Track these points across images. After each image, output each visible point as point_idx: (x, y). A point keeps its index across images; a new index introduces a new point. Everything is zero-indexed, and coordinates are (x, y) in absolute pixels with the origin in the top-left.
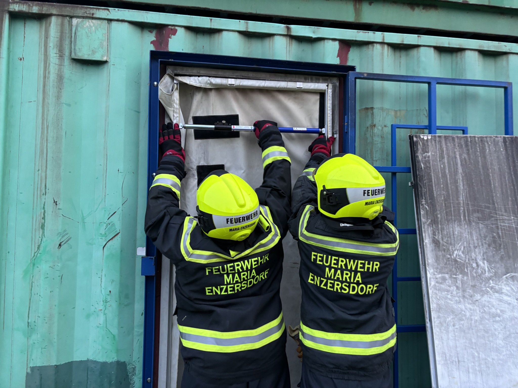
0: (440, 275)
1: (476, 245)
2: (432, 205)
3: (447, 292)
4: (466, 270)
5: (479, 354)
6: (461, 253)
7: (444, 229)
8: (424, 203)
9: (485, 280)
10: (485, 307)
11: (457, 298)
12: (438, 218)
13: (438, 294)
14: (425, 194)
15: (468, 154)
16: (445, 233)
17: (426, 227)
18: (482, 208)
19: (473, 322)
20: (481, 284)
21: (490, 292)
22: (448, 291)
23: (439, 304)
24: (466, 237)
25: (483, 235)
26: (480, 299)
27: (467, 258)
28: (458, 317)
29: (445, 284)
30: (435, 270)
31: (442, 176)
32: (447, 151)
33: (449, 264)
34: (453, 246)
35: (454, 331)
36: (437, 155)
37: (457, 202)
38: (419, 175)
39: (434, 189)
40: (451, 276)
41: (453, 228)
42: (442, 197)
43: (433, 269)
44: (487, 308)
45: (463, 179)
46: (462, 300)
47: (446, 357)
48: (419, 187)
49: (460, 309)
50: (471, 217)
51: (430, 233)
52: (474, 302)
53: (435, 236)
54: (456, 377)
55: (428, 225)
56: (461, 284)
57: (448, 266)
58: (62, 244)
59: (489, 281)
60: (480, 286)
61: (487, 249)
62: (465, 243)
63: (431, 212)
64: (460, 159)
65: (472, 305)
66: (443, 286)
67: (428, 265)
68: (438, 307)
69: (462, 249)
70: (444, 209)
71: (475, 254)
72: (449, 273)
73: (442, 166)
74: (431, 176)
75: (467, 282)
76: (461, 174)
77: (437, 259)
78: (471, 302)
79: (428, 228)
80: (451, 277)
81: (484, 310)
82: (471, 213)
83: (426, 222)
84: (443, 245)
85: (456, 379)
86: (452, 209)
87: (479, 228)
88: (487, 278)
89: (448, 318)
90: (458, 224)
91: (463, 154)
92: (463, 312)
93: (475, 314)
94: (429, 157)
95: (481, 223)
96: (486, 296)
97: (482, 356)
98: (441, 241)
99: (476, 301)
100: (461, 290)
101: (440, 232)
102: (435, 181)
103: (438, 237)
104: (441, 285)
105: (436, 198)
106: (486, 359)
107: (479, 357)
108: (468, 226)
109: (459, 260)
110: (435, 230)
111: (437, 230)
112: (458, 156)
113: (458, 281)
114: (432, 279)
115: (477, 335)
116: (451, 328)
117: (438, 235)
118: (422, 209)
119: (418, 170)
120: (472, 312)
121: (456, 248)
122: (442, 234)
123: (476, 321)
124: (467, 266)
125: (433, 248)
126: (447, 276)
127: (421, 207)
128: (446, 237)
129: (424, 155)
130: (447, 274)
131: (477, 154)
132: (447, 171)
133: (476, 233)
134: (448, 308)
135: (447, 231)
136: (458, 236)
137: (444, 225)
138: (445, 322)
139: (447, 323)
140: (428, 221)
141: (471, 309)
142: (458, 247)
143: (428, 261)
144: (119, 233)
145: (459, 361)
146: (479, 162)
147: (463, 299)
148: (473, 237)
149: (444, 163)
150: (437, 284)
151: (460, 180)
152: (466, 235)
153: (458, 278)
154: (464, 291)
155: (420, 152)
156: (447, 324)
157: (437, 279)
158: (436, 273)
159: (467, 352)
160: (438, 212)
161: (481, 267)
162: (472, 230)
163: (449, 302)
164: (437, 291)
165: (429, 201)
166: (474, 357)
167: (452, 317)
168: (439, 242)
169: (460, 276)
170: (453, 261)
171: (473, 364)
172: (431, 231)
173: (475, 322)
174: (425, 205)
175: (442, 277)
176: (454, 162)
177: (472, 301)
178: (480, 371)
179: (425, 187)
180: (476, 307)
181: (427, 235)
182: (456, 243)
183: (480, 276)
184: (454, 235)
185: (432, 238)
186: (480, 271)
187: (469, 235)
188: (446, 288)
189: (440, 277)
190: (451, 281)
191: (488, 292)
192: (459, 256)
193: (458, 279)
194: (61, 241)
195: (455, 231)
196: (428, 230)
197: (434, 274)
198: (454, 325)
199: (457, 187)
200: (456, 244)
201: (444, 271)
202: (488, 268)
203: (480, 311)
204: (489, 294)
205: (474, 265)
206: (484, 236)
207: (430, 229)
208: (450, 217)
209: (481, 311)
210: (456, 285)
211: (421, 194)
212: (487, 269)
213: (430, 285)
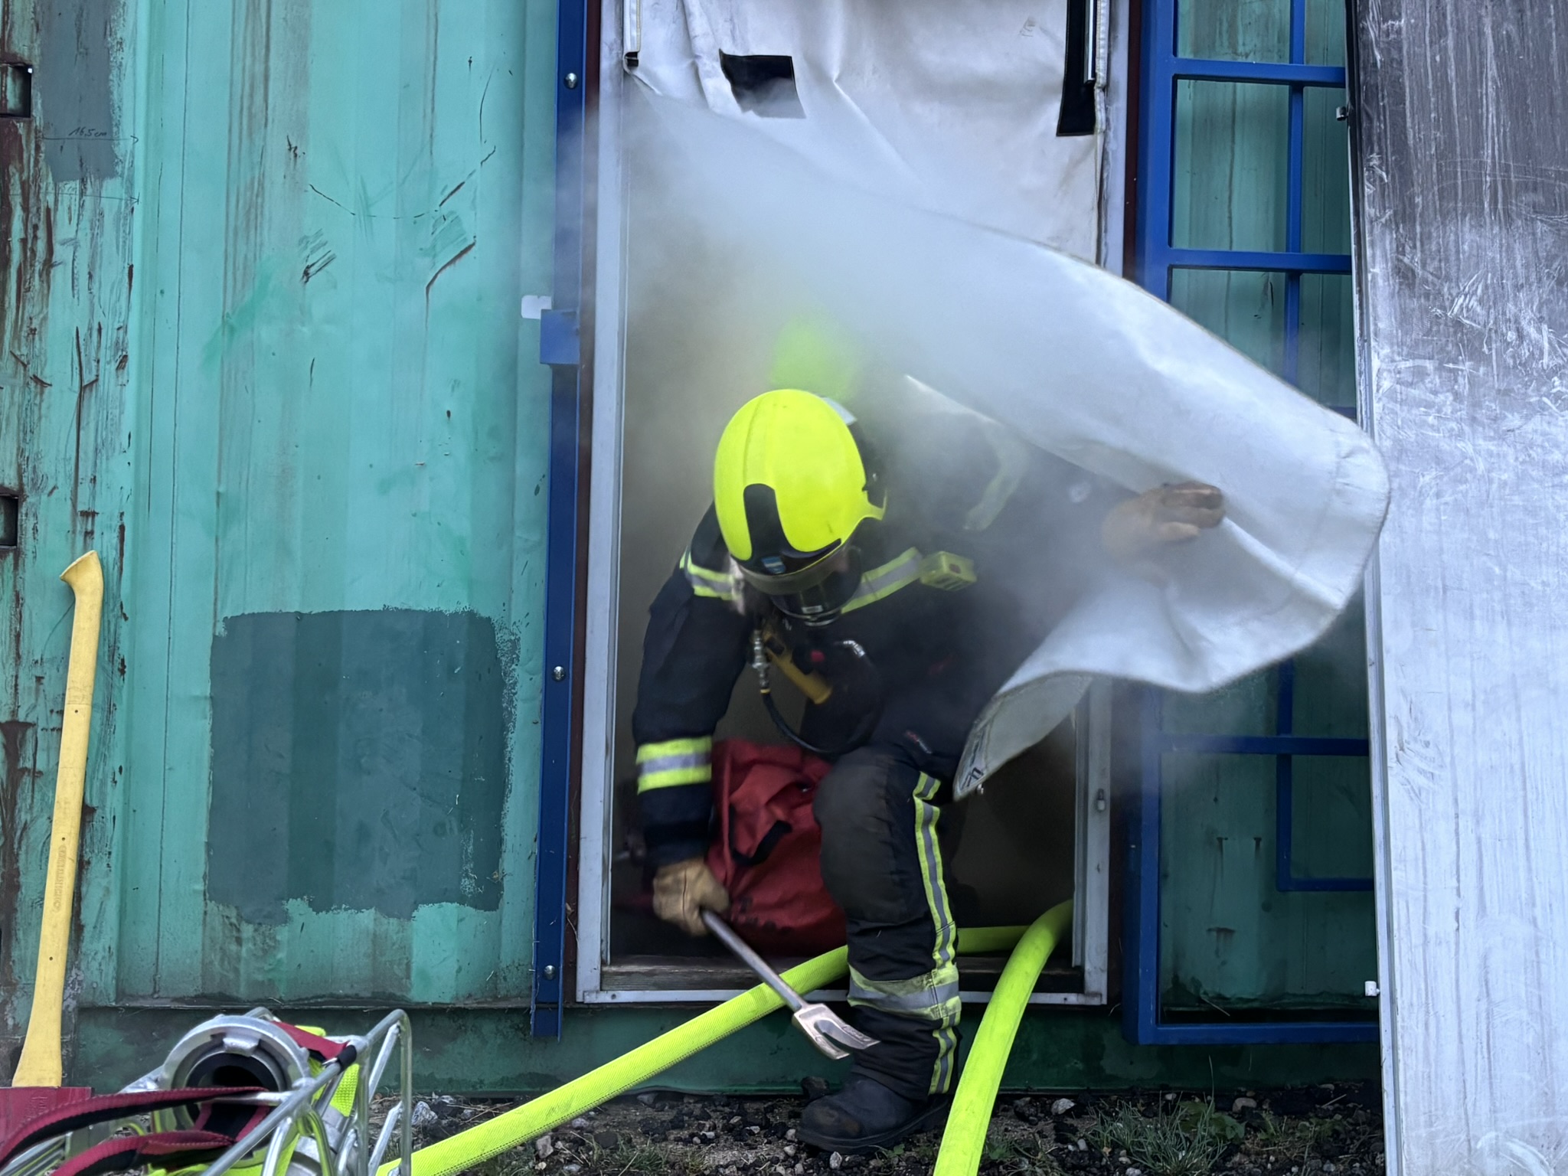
0: (1410, 364)
1: (1521, 281)
2: (1401, 169)
3: (1425, 407)
4: (1485, 349)
5: (1505, 570)
6: (1474, 303)
7: (1430, 237)
8: (1375, 162)
9: (1540, 375)
10: (1531, 448)
11: (1454, 425)
12: (1413, 206)
13: (1399, 412)
14: (1379, 139)
15: (1521, 24)
16: (1434, 248)
17: (1377, 230)
18: (1549, 177)
19: (1495, 486)
20: (1526, 386)
21: (1550, 408)
22: (1429, 405)
23: (1400, 441)
24: (1493, 259)
25: (1542, 254)
26: (1521, 426)
27: (1492, 316)
28: (1452, 474)
29: (1422, 386)
30: (1396, 347)
31: (1435, 85)
32: (1457, 14)
33: (1438, 331)
34: (1453, 285)
35: (1438, 509)
36: (1424, 25)
37: (1473, 161)
38: (1366, 83)
39: (1409, 124)
40: (1441, 364)
41: (1456, 234)
42: (1430, 146)
43: (1392, 345)
44: (1539, 450)
45: (1497, 95)
46: (1467, 429)
47: (1409, 577)
48: (1364, 117)
49: (1458, 453)
50: (1511, 204)
51: (1388, 247)
52: (1501, 437)
53: (1401, 257)
54: (1434, 627)
55: (1385, 225)
56: (1467, 386)
57: (1435, 338)
58: (312, 270)
59: (1550, 378)
60: (1522, 391)
61: (1552, 291)
62: (1490, 275)
63: (1394, 188)
64: (1493, 37)
65: (1495, 442)
66: (1414, 392)
67: (1376, 335)
68: (1399, 447)
69: (1479, 291)
70: (1435, 181)
71: (1516, 305)
72: (1436, 357)
73: (1438, 58)
74: (1402, 88)
75: (1487, 382)
76: (1494, 82)
77: (1404, 319)
78: (1492, 434)
79: (1383, 233)
80: (1440, 368)
81: (1530, 456)
82: (1513, 193)
83: (1377, 218)
84: (1426, 281)
85: (1434, 633)
86: (1459, 182)
87: (1534, 234)
88: (1544, 370)
89: (1423, 476)
90: (1473, 223)
91: (1505, 25)
92: (1468, 461)
93: (1503, 467)
94: (1399, 32)
95: (1542, 221)
96: (1538, 417)
97: (1514, 573)
98: (1419, 271)
99: (1509, 431)
100: (1466, 403)
101: (1418, 244)
102: (1412, 102)
103: (1413, 258)
104: (1409, 389)
105: (1412, 151)
106: (1524, 584)
107: (1505, 578)
108: (1501, 228)
109: (1468, 322)
110: (1402, 240)
111: (1410, 239)
112: (1488, 30)
113: (1460, 380)
114: (1385, 374)
115: (1504, 521)
116: (1429, 503)
117: (1411, 252)
118: (1368, 180)
119: (1365, 68)
120: (1493, 460)
121: (1462, 288)
122: (1422, 251)
123: (1504, 484)
124: (1490, 337)
125: (1394, 289)
126: (1429, 365)
127: (1366, 174)
128: (1433, 259)
129: (1384, 26)
130: (1429, 359)
131: (1546, 25)
132: (1452, 73)
133: (1525, 247)
134: (1425, 450)
135: (1438, 243)
136: (1469, 258)
137: (1431, 224)
138: (1415, 488)
139: (1418, 488)
140: (1385, 213)
141: (1491, 454)
142: (1466, 285)
143: (1376, 325)
144: (473, 244)
145: (1445, 589)
146: (1550, 45)
147: (1471, 426)
148: (1515, 260)
149: (1444, 50)
150: (1398, 387)
151: (1490, 100)
152: (1493, 253)
153: (1462, 371)
154: (1476, 405)
155: (1373, 17)
156: (1420, 492)
157: (1399, 372)
158: (1397, 358)
159: (1472, 565)
160: (1417, 189)
161: (1531, 341)
162: (1511, 240)
163: (1431, 434)
164: (1398, 406)
165: (1391, 159)
166: (1489, 577)
167: (1434, 473)
168: (1413, 272)
169: (1466, 366)
170: (1450, 324)
171: (1485, 596)
172: (1391, 243)
173: (1500, 487)
174: (1378, 171)
175: (1414, 367)
176: (1477, 47)
177: (1496, 431)
178: (1506, 614)
179: (1382, 118)
180: (1505, 448)
181: (1378, 253)
182: (1464, 277)
183: (1524, 365)
184: (1458, 252)
185: (1392, 262)
186: (1525, 352)
187: (1504, 254)
188: (1423, 397)
189: (1410, 367)
190: (1440, 377)
191: (1543, 408)
192: (1468, 311)
193: (1460, 373)
194: (309, 263)
195: (1463, 243)
196: (1383, 240)
197: (1393, 361)
198: (1438, 495)
199: (1478, 120)
200: (1463, 280)
201: (1421, 351)
202: (1550, 343)
203: (1516, 459)
204: (1546, 413)
205: (1511, 336)
206: (1547, 255)
207: (1388, 237)
208: (1452, 205)
209: (1521, 459)
210: (1453, 389)
211: (1370, 137)
212: (1546, 345)
213: (1378, 391)
